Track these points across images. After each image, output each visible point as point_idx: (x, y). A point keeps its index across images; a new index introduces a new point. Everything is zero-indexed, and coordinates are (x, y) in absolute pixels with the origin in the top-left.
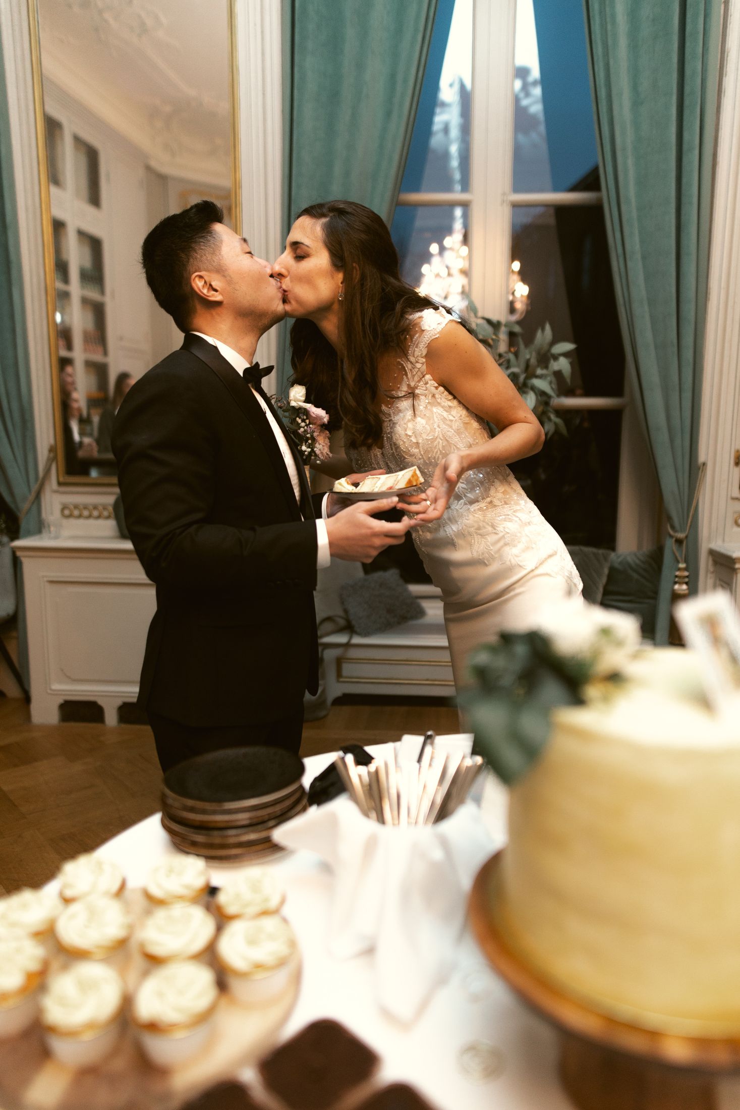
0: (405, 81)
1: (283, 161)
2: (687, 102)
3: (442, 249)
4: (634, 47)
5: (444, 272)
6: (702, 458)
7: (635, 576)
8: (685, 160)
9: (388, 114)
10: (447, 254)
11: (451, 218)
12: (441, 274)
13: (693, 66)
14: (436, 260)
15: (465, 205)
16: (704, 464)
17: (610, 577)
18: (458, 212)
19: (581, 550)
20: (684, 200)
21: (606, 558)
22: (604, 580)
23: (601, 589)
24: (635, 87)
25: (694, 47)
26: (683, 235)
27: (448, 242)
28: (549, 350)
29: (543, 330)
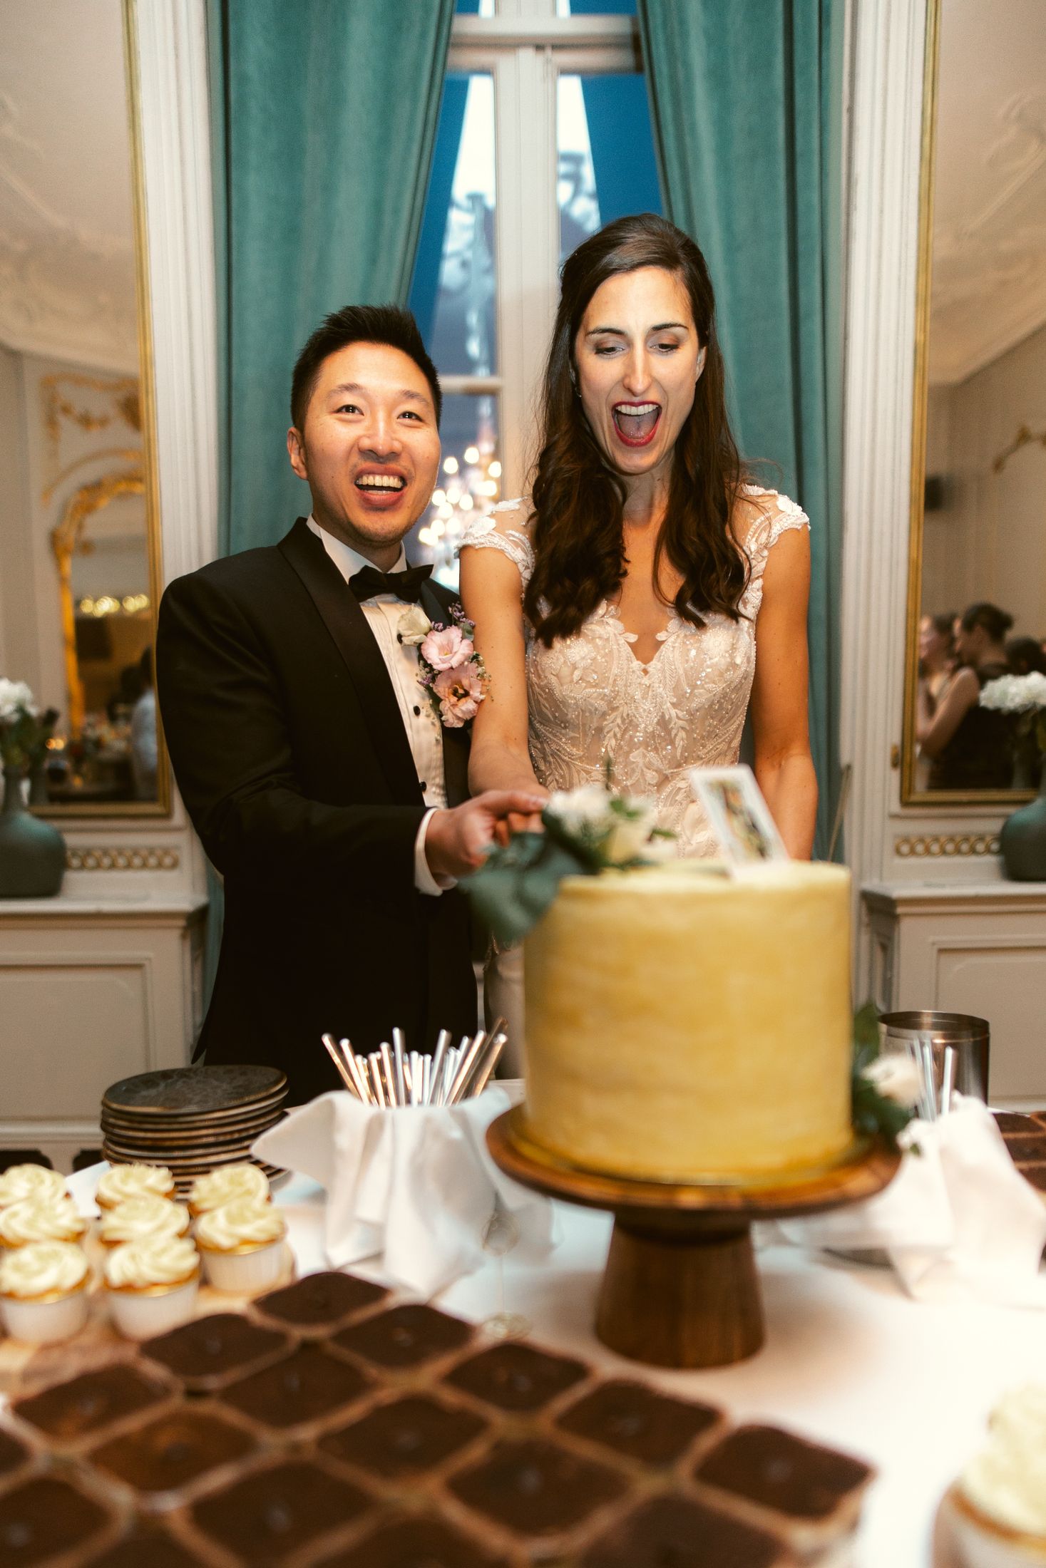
0: (396, 211)
1: (217, 327)
2: (802, 247)
3: (464, 467)
4: (724, 168)
5: (467, 503)
6: (845, 758)
8: (803, 330)
9: (373, 260)
10: (473, 476)
11: (475, 418)
12: (461, 505)
13: (808, 198)
14: (454, 486)
15: (493, 393)
16: (849, 767)
18: (485, 408)
20: (805, 386)
24: (728, 227)
25: (808, 172)
26: (805, 437)
27: (471, 455)
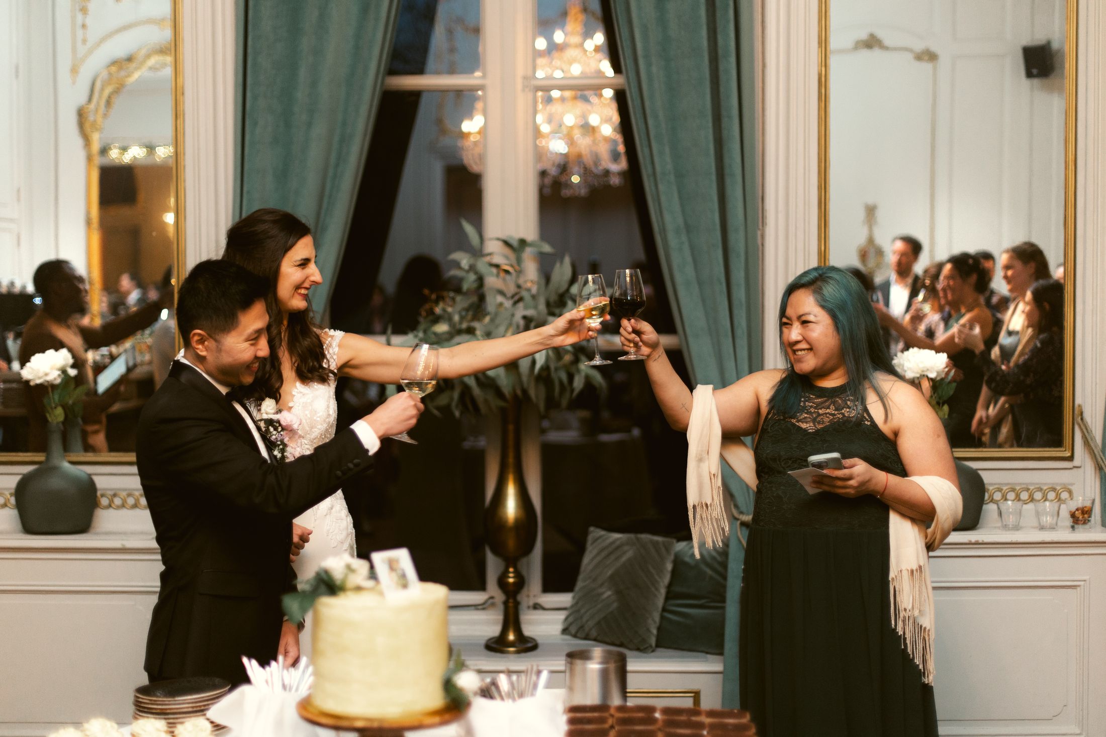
7: (709, 572)
17: (674, 572)
19: (638, 539)
21: (668, 549)
22: (667, 579)
23: (663, 591)
28: (568, 290)
29: (562, 262)
